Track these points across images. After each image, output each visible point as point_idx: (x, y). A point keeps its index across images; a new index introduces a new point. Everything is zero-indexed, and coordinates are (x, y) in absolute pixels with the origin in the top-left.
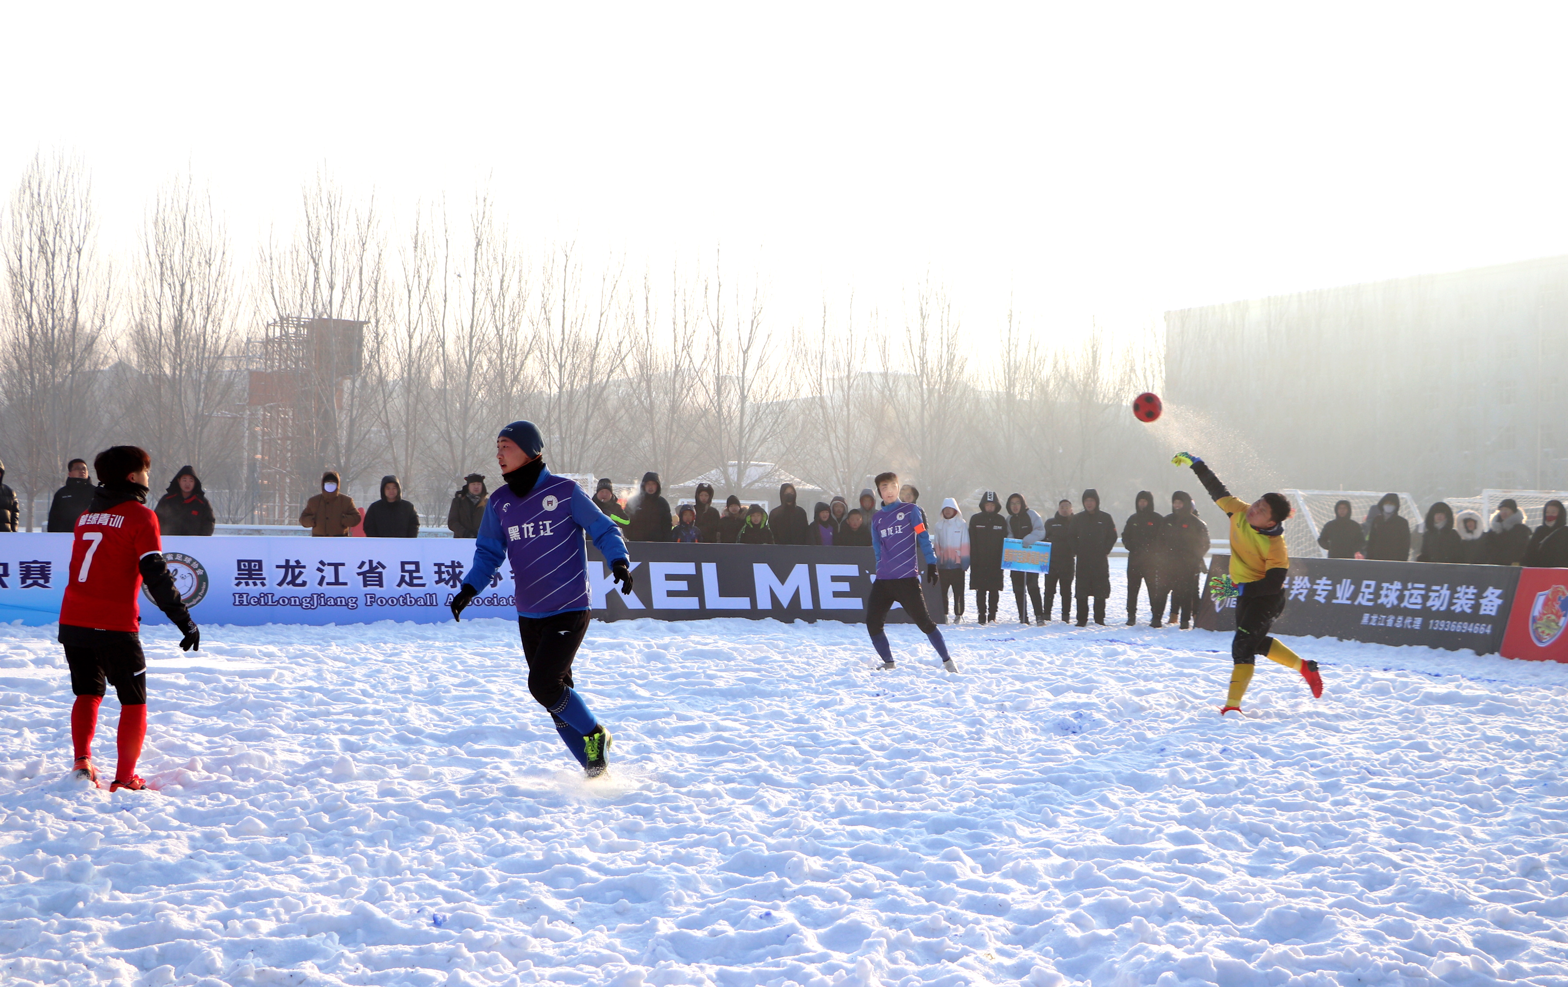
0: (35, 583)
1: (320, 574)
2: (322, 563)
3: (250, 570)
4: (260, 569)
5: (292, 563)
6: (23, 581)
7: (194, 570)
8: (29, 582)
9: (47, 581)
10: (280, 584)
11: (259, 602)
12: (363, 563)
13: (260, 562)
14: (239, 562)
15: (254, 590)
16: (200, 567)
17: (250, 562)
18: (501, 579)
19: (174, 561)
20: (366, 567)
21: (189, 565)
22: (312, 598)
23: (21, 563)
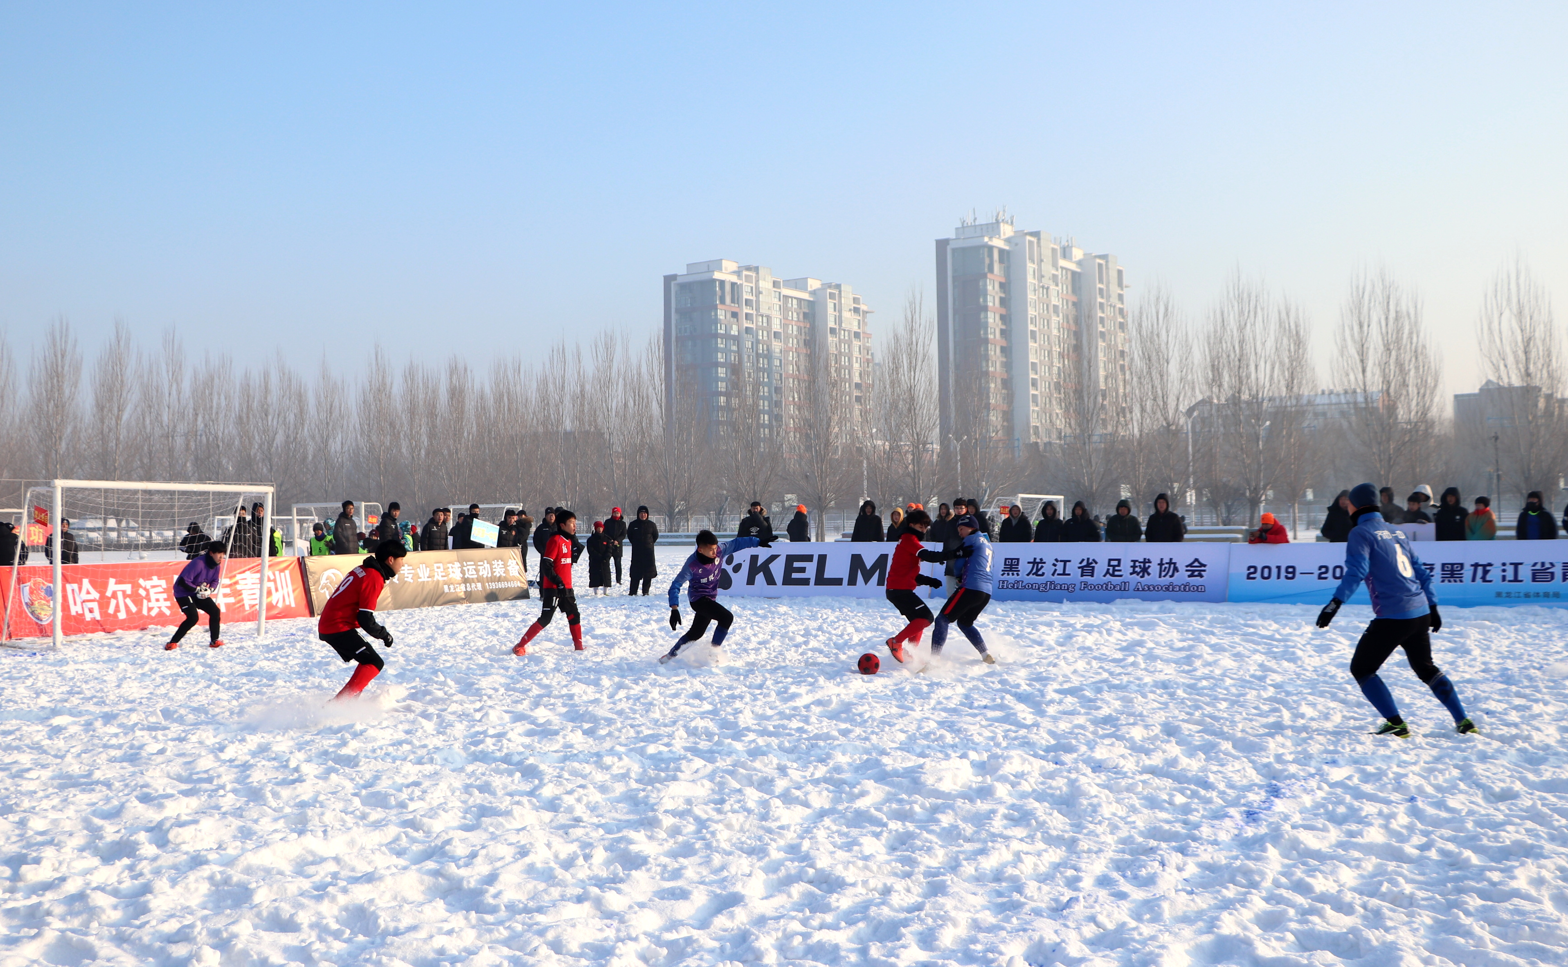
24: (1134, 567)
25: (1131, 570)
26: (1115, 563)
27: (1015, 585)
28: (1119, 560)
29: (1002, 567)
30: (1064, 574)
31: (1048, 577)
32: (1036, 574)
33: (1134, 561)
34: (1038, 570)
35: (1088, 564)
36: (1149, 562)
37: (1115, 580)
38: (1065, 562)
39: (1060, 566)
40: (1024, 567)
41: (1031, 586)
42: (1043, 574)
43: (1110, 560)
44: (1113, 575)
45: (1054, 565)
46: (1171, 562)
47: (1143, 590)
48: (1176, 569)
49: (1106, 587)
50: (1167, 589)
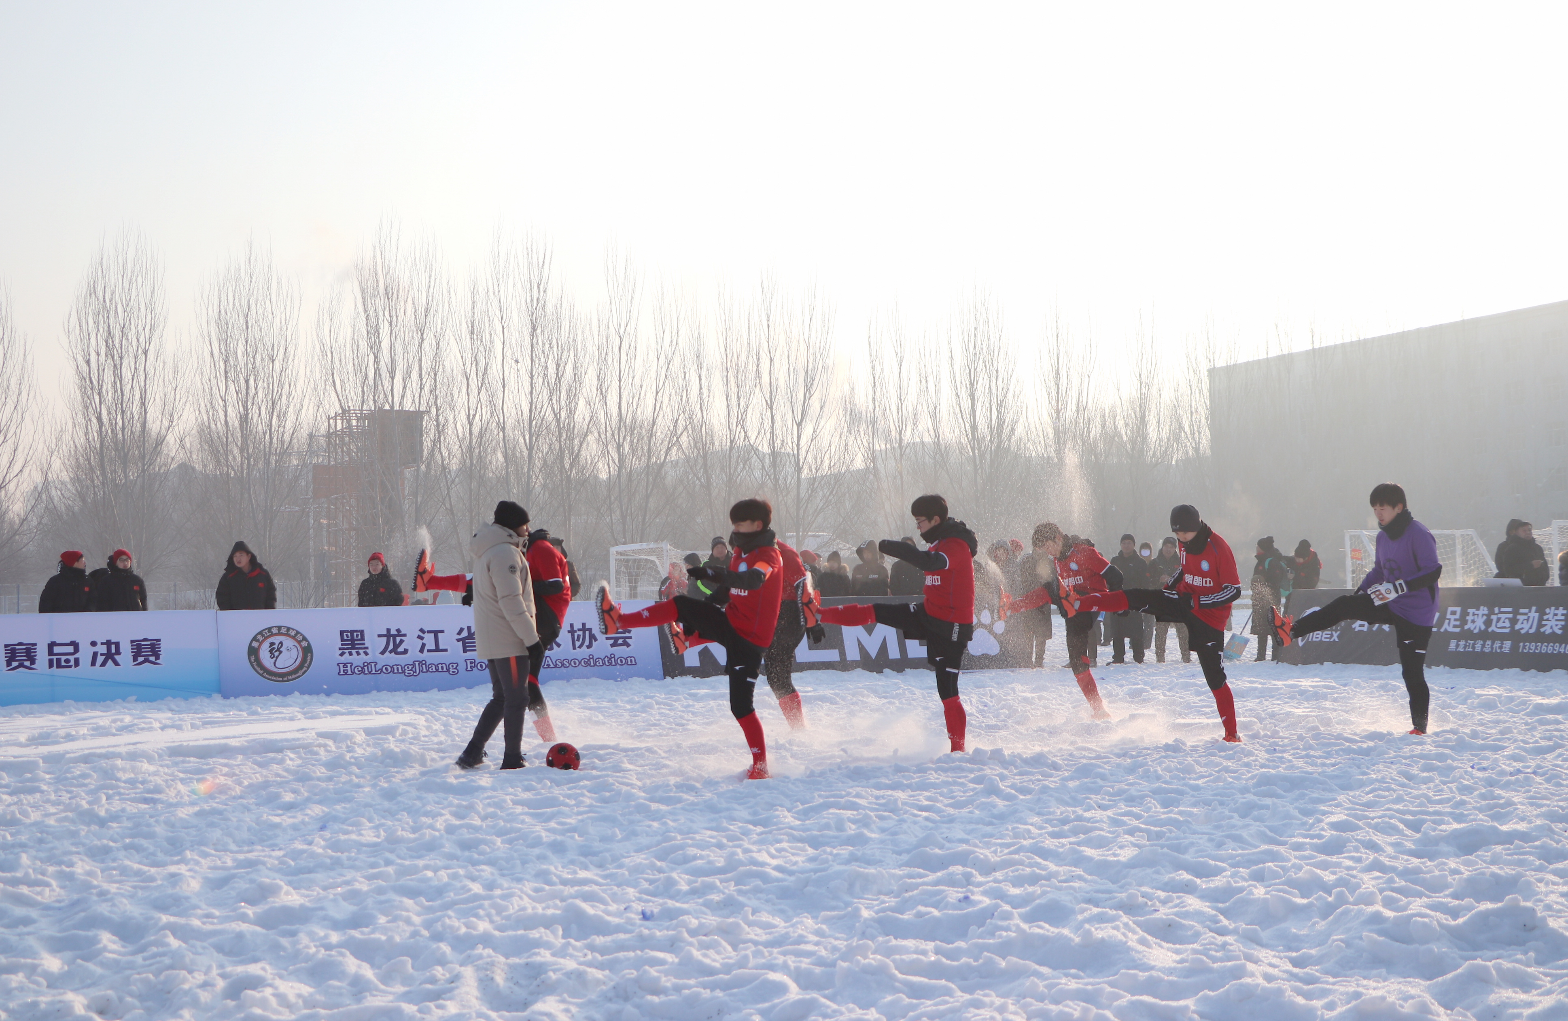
0: (146, 661)
1: (420, 642)
2: (422, 630)
3: (352, 640)
4: (363, 639)
5: (393, 632)
6: (135, 659)
7: (299, 642)
8: (141, 659)
9: (158, 658)
10: (383, 653)
11: (363, 671)
12: (462, 630)
13: (362, 632)
14: (342, 632)
15: (358, 659)
16: (305, 639)
17: (352, 632)
18: (596, 640)
19: (279, 634)
20: (465, 634)
21: (294, 637)
22: (414, 665)
23: (132, 641)
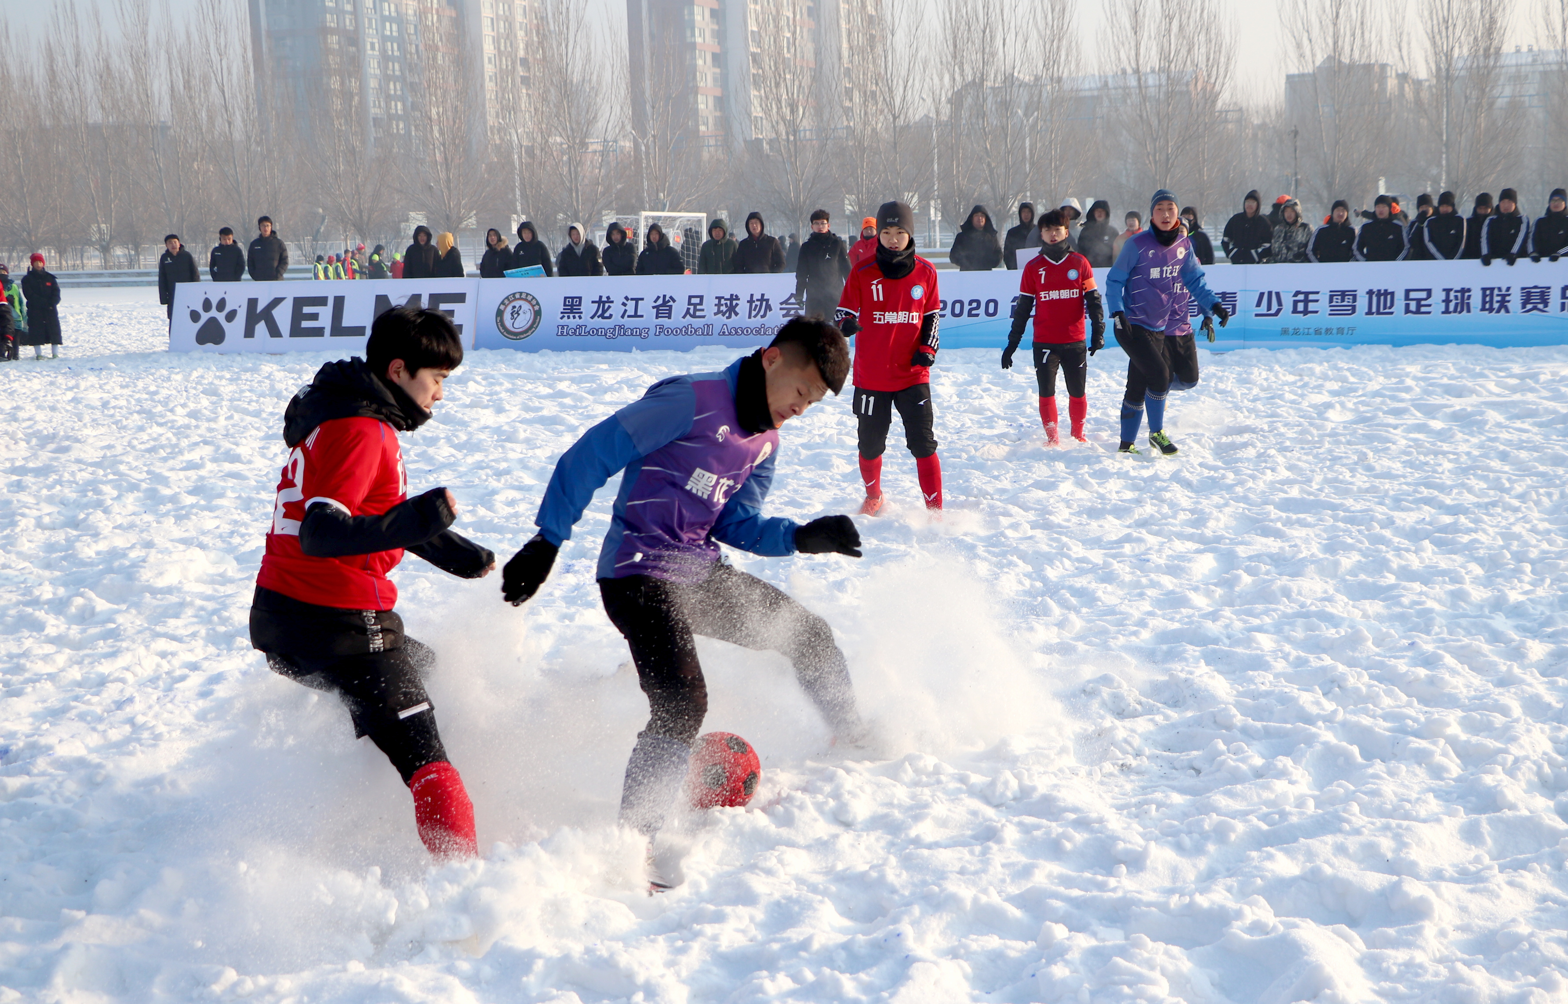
24: (719, 305)
25: (715, 309)
26: (697, 300)
27: (577, 331)
28: (701, 297)
29: (561, 308)
30: (636, 315)
31: (617, 320)
32: (602, 316)
33: (719, 298)
34: (604, 311)
35: (665, 303)
36: (737, 298)
37: (697, 323)
38: (637, 300)
39: (631, 305)
40: (588, 308)
41: (596, 332)
42: (611, 316)
43: (690, 297)
44: (694, 316)
45: (624, 304)
46: (762, 299)
47: (730, 334)
48: (769, 307)
49: (686, 331)
50: (758, 332)
